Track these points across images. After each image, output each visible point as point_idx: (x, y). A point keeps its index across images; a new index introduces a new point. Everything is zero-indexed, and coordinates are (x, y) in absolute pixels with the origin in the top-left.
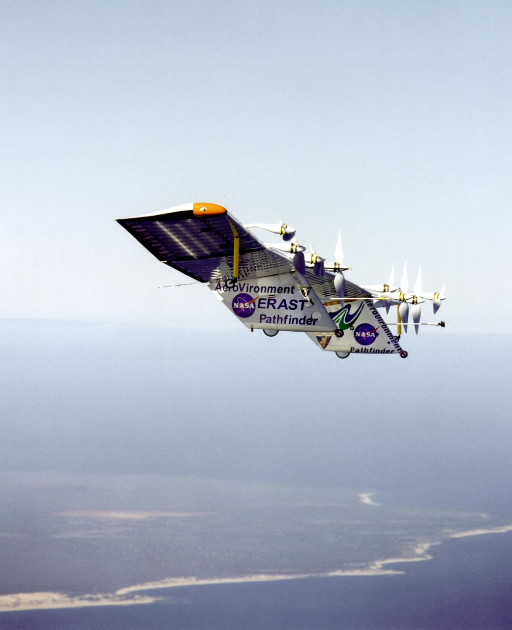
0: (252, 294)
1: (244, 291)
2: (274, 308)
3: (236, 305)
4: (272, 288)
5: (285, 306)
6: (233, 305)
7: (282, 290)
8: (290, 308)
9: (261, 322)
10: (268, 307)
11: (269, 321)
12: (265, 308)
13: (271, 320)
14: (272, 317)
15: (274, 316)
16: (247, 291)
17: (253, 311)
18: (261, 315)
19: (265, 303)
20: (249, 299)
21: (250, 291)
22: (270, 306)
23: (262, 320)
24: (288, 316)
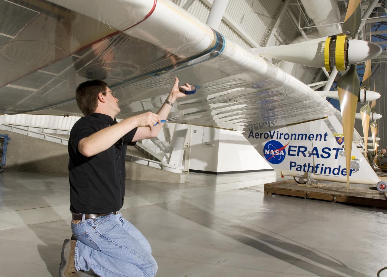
0: (283, 142)
1: (274, 139)
2: (305, 156)
3: (267, 152)
4: (302, 135)
5: (317, 154)
6: (264, 152)
7: (313, 137)
8: (322, 156)
9: (291, 169)
10: (298, 155)
11: (299, 169)
12: (295, 155)
13: (301, 168)
14: (302, 165)
15: (305, 164)
16: (277, 139)
17: (283, 158)
18: (291, 163)
19: (295, 151)
20: (279, 146)
21: (280, 139)
22: (301, 154)
23: (292, 168)
24: (319, 164)
